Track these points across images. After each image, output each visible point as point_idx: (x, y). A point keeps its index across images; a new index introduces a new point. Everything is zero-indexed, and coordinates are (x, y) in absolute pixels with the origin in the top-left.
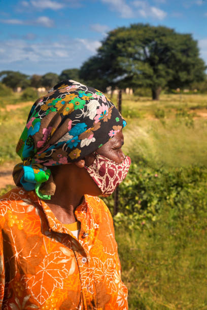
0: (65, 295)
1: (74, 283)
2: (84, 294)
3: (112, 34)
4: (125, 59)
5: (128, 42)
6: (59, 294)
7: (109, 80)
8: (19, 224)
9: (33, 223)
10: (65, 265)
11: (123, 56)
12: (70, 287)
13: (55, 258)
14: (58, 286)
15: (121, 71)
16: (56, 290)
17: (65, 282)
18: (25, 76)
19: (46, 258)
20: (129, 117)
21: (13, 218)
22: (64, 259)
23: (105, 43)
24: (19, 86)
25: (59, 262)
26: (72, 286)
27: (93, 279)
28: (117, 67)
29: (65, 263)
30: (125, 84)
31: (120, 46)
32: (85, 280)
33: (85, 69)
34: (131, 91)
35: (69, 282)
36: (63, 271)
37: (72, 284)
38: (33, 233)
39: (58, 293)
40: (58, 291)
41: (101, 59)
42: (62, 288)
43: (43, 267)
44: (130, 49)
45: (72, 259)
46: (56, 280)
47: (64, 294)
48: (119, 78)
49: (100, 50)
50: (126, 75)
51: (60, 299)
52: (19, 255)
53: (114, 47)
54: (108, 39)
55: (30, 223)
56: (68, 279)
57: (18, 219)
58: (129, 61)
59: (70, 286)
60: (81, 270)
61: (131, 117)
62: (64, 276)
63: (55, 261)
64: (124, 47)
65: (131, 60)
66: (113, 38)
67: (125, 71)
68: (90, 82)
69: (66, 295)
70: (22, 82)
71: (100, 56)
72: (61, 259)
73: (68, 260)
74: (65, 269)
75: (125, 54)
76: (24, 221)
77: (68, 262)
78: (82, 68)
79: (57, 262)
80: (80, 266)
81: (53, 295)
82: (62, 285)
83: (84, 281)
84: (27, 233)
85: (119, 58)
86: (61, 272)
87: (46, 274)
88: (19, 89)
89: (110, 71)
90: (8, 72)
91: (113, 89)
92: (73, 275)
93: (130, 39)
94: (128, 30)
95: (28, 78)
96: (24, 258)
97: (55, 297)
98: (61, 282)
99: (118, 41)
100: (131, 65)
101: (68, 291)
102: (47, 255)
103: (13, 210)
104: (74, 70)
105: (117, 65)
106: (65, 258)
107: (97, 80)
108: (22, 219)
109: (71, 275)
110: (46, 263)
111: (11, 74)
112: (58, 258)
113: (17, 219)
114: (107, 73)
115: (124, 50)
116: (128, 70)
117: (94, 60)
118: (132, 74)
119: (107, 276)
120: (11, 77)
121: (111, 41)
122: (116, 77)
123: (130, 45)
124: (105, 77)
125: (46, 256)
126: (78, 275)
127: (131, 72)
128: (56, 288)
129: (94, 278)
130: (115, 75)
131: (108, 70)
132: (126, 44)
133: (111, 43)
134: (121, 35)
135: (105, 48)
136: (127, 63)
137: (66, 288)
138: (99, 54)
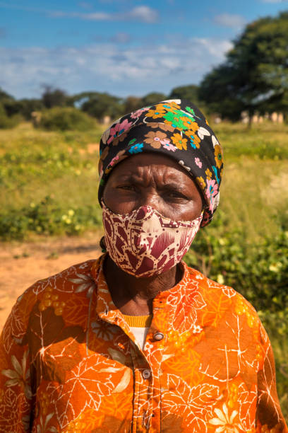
0: (98, 420)
1: (119, 406)
2: (135, 426)
3: (250, 29)
4: (271, 67)
5: (276, 40)
6: (90, 418)
7: (245, 100)
8: (58, 307)
9: (78, 309)
10: (111, 376)
11: (268, 62)
12: (111, 411)
13: (98, 363)
14: (92, 405)
15: (264, 87)
16: (88, 411)
17: (105, 401)
18: (115, 99)
19: (84, 362)
20: (277, 157)
21: (50, 299)
22: (112, 366)
23: (239, 44)
24: (107, 115)
25: (102, 370)
26: (115, 409)
27: (159, 407)
28: (258, 80)
29: (112, 374)
30: (271, 106)
31: (262, 47)
32: (141, 405)
33: (207, 86)
34: (281, 118)
35: (111, 403)
36: (105, 384)
37: (116, 406)
38: (74, 323)
39: (89, 416)
40: (89, 413)
41: (232, 68)
42: (97, 410)
43: (77, 373)
44: (279, 52)
45: (125, 370)
46: (91, 396)
47: (96, 418)
48: (261, 98)
49: (231, 55)
50: (272, 93)
51: (90, 425)
52: (45, 352)
53: (254, 49)
54: (244, 37)
55: (76, 307)
56: (111, 398)
57: (59, 301)
58: (276, 70)
59: (110, 409)
60: (137, 389)
61: (280, 158)
62: (106, 392)
63: (95, 368)
64: (269, 48)
65: (280, 68)
66: (252, 35)
67: (271, 87)
68: (216, 105)
69: (100, 422)
70: (110, 108)
71: (231, 65)
72: (107, 367)
73: (118, 369)
74: (110, 382)
75: (271, 59)
76: (67, 304)
77: (118, 372)
78: (203, 83)
79: (99, 370)
80: (136, 382)
81: (80, 417)
82: (97, 405)
83: (139, 406)
84: (66, 321)
85: (261, 67)
86: (102, 386)
87: (78, 384)
88: (107, 119)
89: (247, 87)
90: (90, 95)
91: (251, 115)
92: (121, 393)
93: (279, 36)
94: (276, 21)
95: (121, 103)
96: (52, 356)
97: (82, 421)
98: (98, 401)
99: (260, 39)
100: (280, 77)
101: (106, 416)
102: (86, 357)
103: (55, 288)
104: (191, 87)
105: (258, 76)
106: (114, 365)
107: (227, 101)
108: (65, 302)
109: (116, 393)
110: (82, 368)
111: (95, 97)
112: (102, 364)
113: (57, 301)
114: (242, 89)
115: (268, 53)
116: (276, 83)
117: (221, 72)
118: (281, 91)
119: (192, 408)
120: (95, 102)
121: (248, 39)
122: (256, 96)
123: (278, 45)
124: (239, 97)
125: (85, 359)
126: (131, 395)
127: (279, 87)
128: (87, 408)
129: (161, 405)
130: (256, 92)
131: (243, 85)
132: (272, 44)
133: (247, 43)
134: (265, 30)
135: (239, 52)
136: (274, 74)
137: (102, 411)
138: (229, 61)
